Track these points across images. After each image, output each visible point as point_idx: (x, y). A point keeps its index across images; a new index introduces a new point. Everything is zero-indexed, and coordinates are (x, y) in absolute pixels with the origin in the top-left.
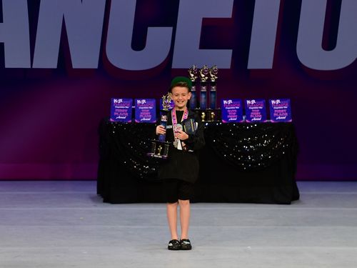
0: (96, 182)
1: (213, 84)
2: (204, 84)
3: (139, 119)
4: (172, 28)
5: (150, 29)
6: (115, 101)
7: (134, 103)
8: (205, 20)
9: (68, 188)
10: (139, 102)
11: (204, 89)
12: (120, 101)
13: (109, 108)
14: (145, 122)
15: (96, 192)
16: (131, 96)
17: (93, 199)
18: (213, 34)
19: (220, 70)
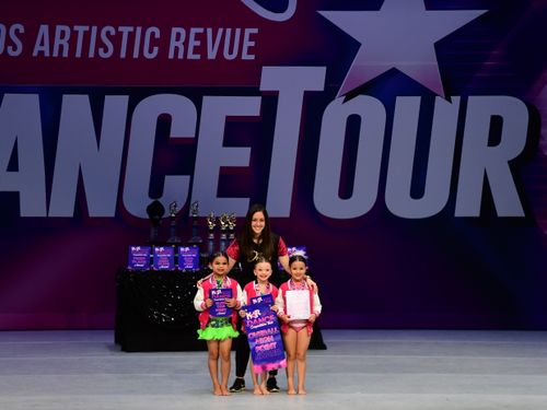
0: (113, 332)
1: (231, 232)
2: (224, 232)
3: (157, 266)
4: (188, 177)
5: (167, 177)
6: (133, 249)
7: (152, 252)
8: (223, 169)
9: (85, 338)
10: (157, 249)
11: (224, 236)
12: (139, 248)
13: (128, 256)
14: (164, 270)
15: (113, 341)
16: (149, 244)
17: (111, 348)
18: (230, 182)
19: (238, 219)
